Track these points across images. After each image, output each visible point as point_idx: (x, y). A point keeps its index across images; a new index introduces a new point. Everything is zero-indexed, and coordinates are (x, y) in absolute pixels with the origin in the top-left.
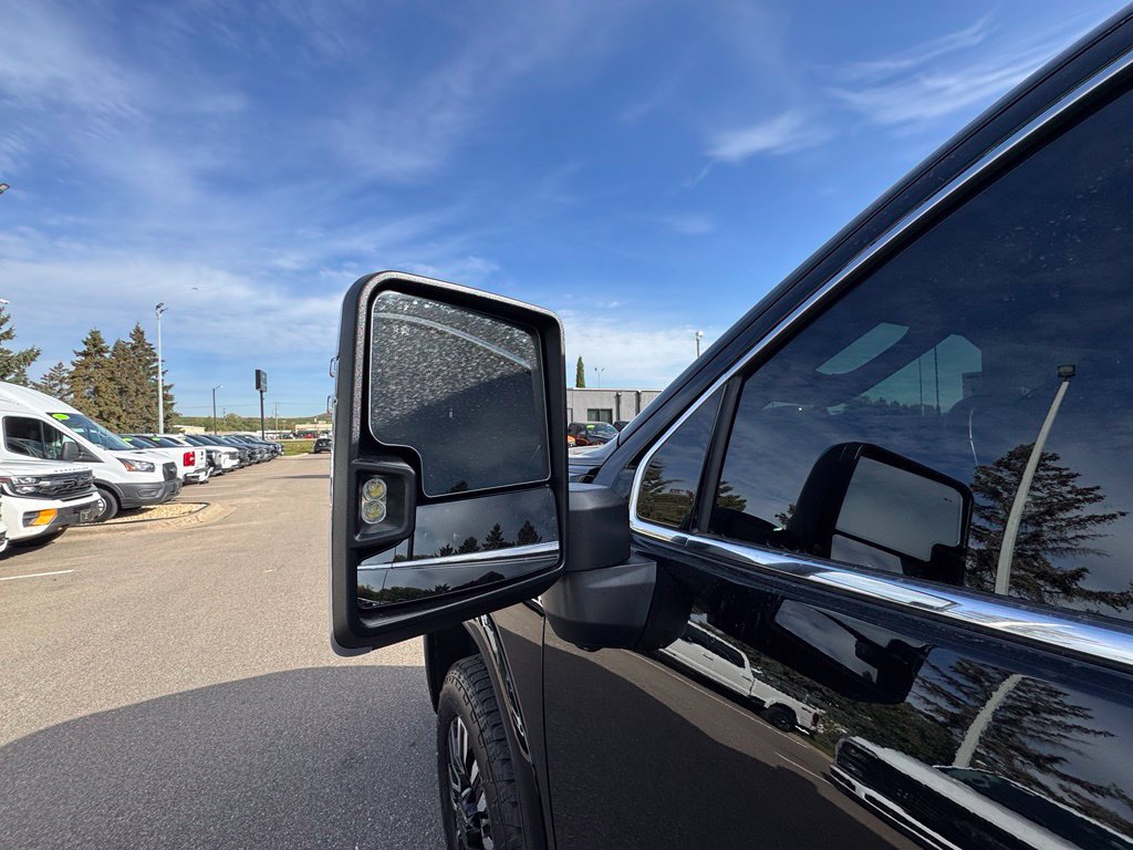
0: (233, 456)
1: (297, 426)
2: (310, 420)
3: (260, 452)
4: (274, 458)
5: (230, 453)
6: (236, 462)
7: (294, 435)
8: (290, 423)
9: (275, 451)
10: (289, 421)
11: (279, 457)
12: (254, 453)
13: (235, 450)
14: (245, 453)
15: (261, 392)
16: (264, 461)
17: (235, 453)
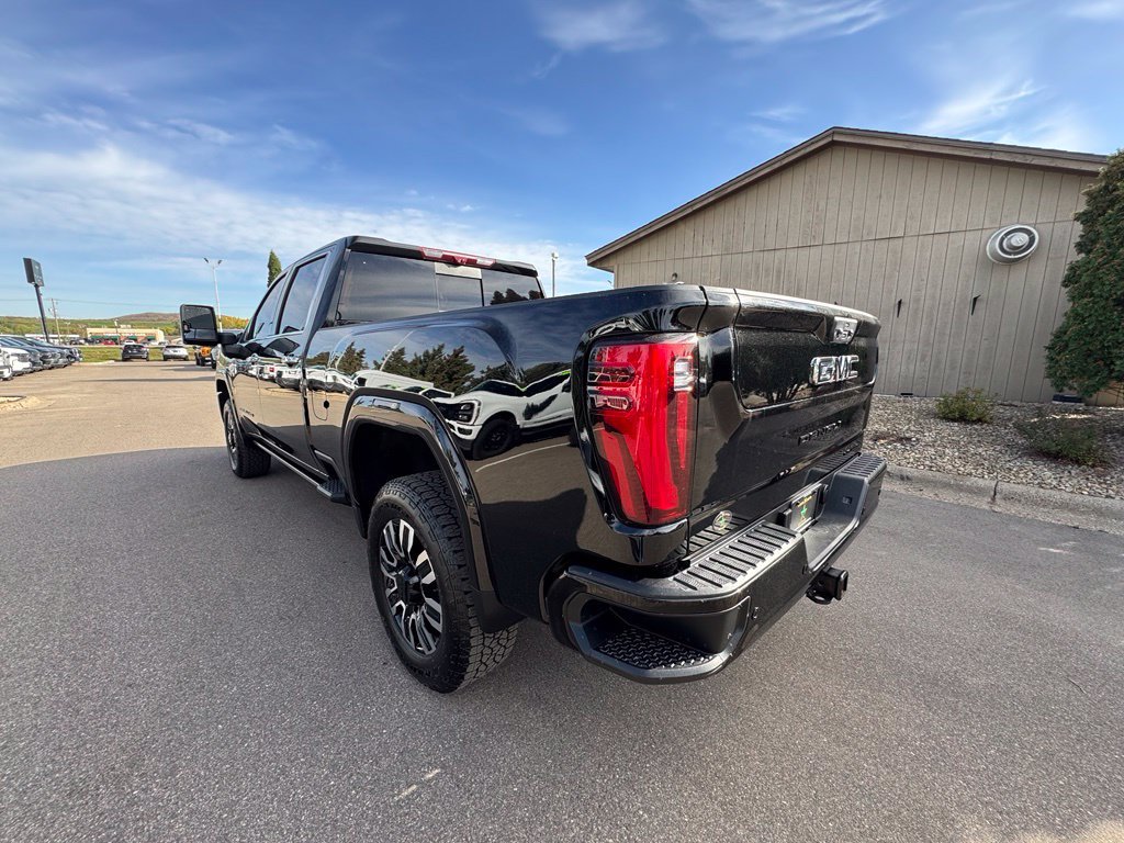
0: (22, 358)
1: (89, 330)
2: (109, 324)
3: (54, 356)
4: (70, 364)
5: (18, 355)
6: (28, 365)
7: (86, 340)
8: (76, 326)
9: (71, 356)
10: (75, 323)
11: (76, 363)
12: (47, 357)
13: (25, 352)
14: (35, 356)
15: (37, 286)
16: (59, 367)
17: (23, 355)
